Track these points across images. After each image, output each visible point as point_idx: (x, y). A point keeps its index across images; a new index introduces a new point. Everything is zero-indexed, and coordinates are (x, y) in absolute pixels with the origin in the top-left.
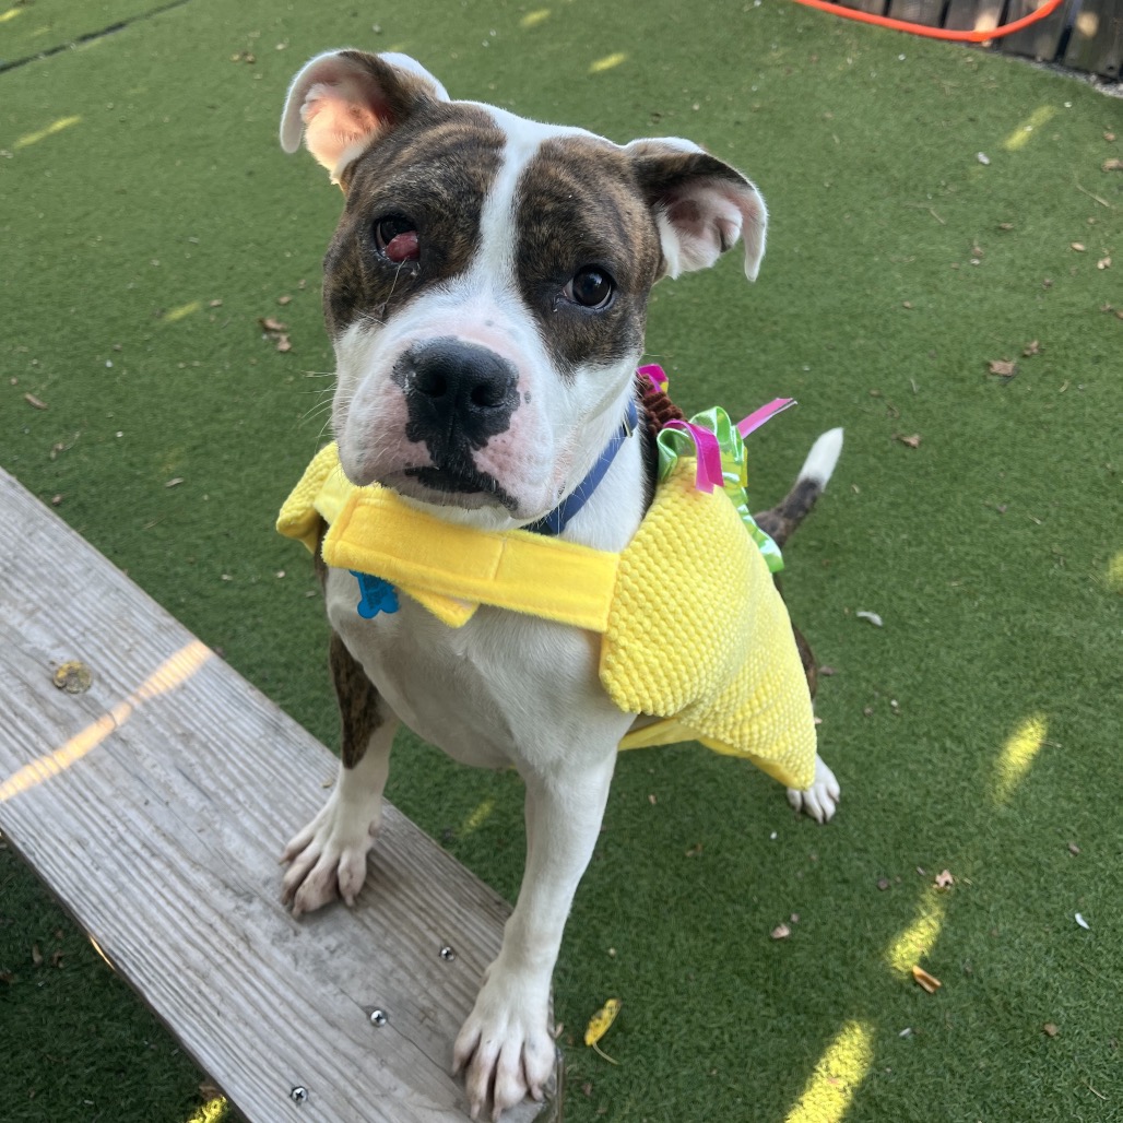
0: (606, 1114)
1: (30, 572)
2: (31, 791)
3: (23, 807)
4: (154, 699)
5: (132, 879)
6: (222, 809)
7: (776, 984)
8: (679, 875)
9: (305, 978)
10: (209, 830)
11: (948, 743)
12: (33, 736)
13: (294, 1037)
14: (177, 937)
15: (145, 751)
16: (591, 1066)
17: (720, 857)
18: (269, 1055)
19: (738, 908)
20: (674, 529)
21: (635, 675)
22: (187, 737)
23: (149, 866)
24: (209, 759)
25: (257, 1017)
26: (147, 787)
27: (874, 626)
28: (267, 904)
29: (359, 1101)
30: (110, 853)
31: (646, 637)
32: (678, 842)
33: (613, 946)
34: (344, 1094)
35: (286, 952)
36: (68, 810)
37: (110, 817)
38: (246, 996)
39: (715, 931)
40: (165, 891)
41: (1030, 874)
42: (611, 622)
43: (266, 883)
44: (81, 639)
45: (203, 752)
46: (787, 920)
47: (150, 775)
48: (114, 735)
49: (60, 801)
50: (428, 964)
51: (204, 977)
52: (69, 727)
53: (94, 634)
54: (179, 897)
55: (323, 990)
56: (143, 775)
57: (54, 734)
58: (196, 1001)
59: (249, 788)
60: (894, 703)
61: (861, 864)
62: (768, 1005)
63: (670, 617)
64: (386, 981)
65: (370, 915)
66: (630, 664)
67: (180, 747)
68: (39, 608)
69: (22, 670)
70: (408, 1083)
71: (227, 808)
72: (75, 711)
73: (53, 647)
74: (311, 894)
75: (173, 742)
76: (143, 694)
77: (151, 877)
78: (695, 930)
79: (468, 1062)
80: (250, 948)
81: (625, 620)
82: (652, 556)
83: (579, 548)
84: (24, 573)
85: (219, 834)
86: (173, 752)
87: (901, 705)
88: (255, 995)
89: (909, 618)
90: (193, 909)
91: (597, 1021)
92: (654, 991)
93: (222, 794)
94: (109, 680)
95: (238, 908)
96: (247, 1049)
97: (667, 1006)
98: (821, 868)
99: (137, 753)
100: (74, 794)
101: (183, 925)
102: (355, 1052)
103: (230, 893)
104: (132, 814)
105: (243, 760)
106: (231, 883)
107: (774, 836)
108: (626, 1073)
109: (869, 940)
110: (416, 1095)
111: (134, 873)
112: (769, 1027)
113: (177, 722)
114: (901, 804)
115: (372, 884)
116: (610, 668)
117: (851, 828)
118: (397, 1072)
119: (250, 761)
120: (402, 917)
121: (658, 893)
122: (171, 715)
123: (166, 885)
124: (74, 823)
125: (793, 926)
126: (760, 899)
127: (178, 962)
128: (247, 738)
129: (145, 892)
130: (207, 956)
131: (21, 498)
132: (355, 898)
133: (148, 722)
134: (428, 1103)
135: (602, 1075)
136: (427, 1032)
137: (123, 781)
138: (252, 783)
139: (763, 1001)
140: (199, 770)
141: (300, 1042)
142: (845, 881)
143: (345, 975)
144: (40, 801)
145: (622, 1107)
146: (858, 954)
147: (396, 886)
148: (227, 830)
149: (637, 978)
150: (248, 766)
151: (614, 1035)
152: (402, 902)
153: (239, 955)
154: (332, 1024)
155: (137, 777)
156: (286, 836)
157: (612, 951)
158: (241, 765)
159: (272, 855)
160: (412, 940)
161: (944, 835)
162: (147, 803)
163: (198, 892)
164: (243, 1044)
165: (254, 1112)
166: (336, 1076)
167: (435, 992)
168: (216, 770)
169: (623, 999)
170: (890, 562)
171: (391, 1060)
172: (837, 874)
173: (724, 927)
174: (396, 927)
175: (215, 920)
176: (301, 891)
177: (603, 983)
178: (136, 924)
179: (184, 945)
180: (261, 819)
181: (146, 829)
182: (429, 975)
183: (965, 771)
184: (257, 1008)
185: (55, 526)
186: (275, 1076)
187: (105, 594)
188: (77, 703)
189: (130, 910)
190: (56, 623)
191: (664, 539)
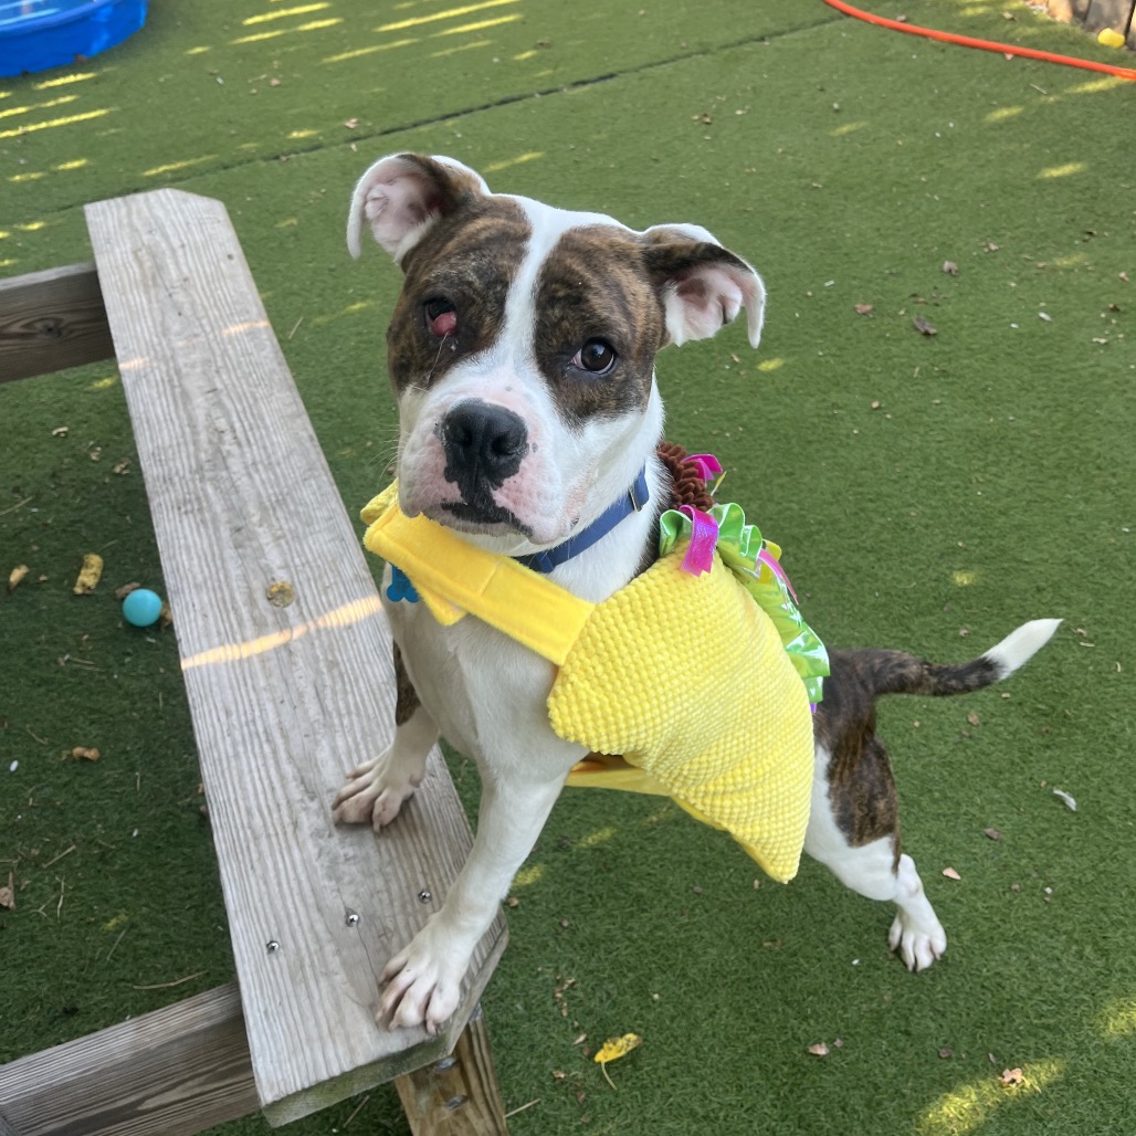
0: (587, 1125)
1: (292, 508)
2: (216, 666)
3: (205, 673)
4: (325, 629)
5: (246, 752)
6: (329, 726)
7: (791, 1091)
8: (748, 959)
9: (319, 869)
10: (312, 738)
11: (1088, 950)
12: (236, 627)
13: (290, 905)
14: (253, 803)
15: (301, 664)
16: (592, 1080)
17: (794, 959)
18: (268, 910)
19: (789, 1011)
20: (652, 597)
21: (575, 709)
22: (333, 665)
23: (261, 747)
24: (339, 686)
25: (274, 881)
26: (288, 691)
27: (1066, 808)
28: (322, 806)
29: (308, 970)
30: (241, 727)
31: (595, 680)
32: (762, 930)
33: (659, 993)
34: (302, 961)
35: (316, 845)
36: (232, 687)
37: (254, 702)
38: (275, 863)
39: (757, 1021)
40: (262, 769)
41: (1112, 1109)
42: (569, 659)
43: (330, 791)
44: (300, 568)
45: (338, 680)
46: (830, 1041)
47: (295, 683)
48: (286, 646)
49: (230, 679)
50: (407, 898)
51: (256, 838)
52: (261, 628)
53: (311, 568)
54: (269, 777)
55: (327, 883)
56: (290, 681)
57: (249, 629)
58: (242, 852)
59: (354, 717)
60: (1049, 890)
61: (932, 1025)
62: (775, 1106)
63: (623, 671)
64: (372, 896)
65: (387, 844)
66: (573, 698)
67: (325, 670)
68: (284, 536)
69: (252, 577)
70: (347, 974)
71: (333, 725)
72: (270, 619)
73: (280, 568)
74: (352, 810)
75: (322, 665)
76: (320, 623)
77: (258, 755)
78: (739, 1011)
79: (392, 977)
80: (295, 831)
81: (581, 661)
82: (623, 614)
83: (559, 589)
84: (287, 507)
85: (317, 743)
86: (318, 672)
87: (1054, 896)
88: (281, 866)
89: (1111, 814)
90: (273, 789)
91: (611, 1045)
92: (677, 1047)
93: (334, 715)
94: (303, 604)
95: (302, 801)
96: (257, 900)
97: (682, 1064)
98: (889, 1011)
99: (295, 664)
100: (240, 678)
101: (261, 797)
102: (324, 936)
103: (302, 788)
104: (269, 707)
105: (361, 696)
106: (306, 780)
107: (856, 962)
108: (619, 1100)
109: (904, 1096)
110: (347, 985)
111: (249, 747)
112: (765, 1126)
113: (332, 651)
114: (1004, 988)
115: (400, 822)
116: (556, 697)
117: (939, 988)
118: (344, 963)
119: (366, 698)
120: (408, 855)
121: (721, 965)
122: (331, 644)
123: (265, 764)
124: (230, 698)
125: (833, 1050)
126: (814, 1011)
127: (245, 822)
128: (373, 680)
129: (249, 764)
130: (265, 825)
131: (312, 450)
132: (382, 827)
133: (313, 644)
134: (353, 994)
135: (599, 1092)
136: (379, 945)
137: (275, 681)
138: (358, 715)
139: (772, 1100)
140: (328, 691)
141: (292, 911)
142: (907, 1033)
143: (347, 879)
144: (217, 673)
145: (603, 1126)
146: (886, 1103)
147: (416, 830)
148: (324, 743)
149: (668, 1028)
150: (363, 701)
151: (624, 1064)
152: (414, 844)
153: (285, 833)
154: (319, 910)
155: (285, 681)
156: (360, 761)
157: (656, 996)
158: (358, 699)
159: (343, 771)
160: (405, 875)
161: (1035, 1035)
162: (282, 702)
163: (282, 778)
164: (256, 895)
165: (239, 944)
166: (303, 945)
167: (400, 919)
168: (340, 696)
169: (645, 1040)
170: (1119, 753)
171: (344, 953)
172: (903, 1023)
173: (767, 1021)
174: (400, 861)
175: (283, 802)
176: (345, 804)
177: (636, 1019)
178: (233, 783)
179: (255, 811)
180: (351, 743)
181: (272, 719)
182: (404, 906)
183: (1093, 984)
184: (278, 875)
185: (325, 478)
186: (264, 926)
187: (333, 540)
188: (275, 613)
189: (234, 772)
190: (290, 550)
191: (639, 603)
